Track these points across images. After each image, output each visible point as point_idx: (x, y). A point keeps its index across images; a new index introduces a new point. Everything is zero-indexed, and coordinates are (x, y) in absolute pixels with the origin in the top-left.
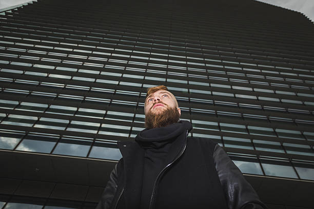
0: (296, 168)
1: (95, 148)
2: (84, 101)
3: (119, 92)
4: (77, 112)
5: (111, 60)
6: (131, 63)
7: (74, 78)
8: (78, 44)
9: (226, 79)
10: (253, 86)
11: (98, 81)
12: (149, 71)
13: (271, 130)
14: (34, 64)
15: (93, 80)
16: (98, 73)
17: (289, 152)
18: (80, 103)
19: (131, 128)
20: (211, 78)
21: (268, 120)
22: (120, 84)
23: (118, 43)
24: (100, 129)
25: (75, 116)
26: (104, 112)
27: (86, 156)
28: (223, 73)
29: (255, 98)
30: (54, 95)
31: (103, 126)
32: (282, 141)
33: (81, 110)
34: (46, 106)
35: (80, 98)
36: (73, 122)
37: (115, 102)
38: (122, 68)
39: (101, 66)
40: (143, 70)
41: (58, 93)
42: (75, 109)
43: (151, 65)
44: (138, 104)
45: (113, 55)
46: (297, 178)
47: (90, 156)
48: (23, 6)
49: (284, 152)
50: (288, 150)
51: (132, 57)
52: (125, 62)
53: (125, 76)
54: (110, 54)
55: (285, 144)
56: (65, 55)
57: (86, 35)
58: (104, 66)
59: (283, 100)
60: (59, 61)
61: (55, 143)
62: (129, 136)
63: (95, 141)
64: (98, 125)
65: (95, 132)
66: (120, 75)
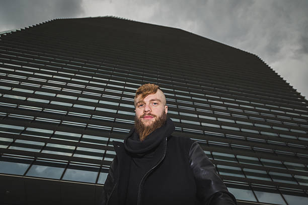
0: (255, 192)
1: (68, 170)
2: (60, 124)
3: (95, 117)
4: (53, 135)
5: (88, 87)
6: (107, 90)
7: (53, 102)
8: (58, 71)
9: (193, 109)
10: (217, 116)
11: (75, 106)
12: (124, 99)
13: (232, 156)
14: (14, 88)
15: (71, 105)
16: (75, 98)
17: (248, 177)
18: (57, 126)
19: (105, 152)
20: (180, 107)
21: (230, 147)
22: (96, 109)
23: (95, 71)
24: (75, 152)
25: (51, 139)
26: (79, 136)
27: (59, 179)
28: (191, 103)
29: (218, 126)
30: (31, 118)
31: (79, 149)
32: (242, 166)
33: (57, 133)
34: (23, 128)
35: (57, 121)
36: (48, 145)
37: (91, 126)
38: (99, 95)
39: (79, 92)
40: (118, 98)
41: (36, 117)
42: (51, 132)
43: (125, 93)
44: (112, 129)
45: (91, 82)
46: (256, 201)
47: (63, 179)
48: (12, 32)
49: (244, 177)
50: (248, 175)
51: (108, 85)
52: (102, 89)
53: (101, 102)
54: (88, 82)
55: (245, 170)
56: (44, 81)
57: (66, 63)
58: (82, 92)
59: (242, 130)
60: (38, 86)
61: (29, 165)
62: (103, 159)
63: (69, 163)
64: (73, 148)
65: (70, 155)
66: (97, 101)
